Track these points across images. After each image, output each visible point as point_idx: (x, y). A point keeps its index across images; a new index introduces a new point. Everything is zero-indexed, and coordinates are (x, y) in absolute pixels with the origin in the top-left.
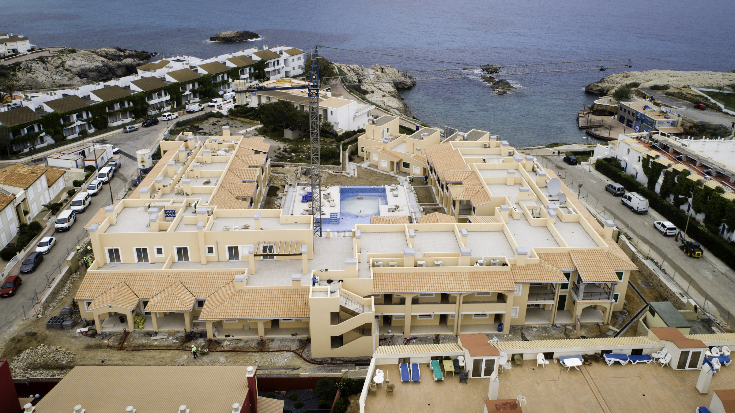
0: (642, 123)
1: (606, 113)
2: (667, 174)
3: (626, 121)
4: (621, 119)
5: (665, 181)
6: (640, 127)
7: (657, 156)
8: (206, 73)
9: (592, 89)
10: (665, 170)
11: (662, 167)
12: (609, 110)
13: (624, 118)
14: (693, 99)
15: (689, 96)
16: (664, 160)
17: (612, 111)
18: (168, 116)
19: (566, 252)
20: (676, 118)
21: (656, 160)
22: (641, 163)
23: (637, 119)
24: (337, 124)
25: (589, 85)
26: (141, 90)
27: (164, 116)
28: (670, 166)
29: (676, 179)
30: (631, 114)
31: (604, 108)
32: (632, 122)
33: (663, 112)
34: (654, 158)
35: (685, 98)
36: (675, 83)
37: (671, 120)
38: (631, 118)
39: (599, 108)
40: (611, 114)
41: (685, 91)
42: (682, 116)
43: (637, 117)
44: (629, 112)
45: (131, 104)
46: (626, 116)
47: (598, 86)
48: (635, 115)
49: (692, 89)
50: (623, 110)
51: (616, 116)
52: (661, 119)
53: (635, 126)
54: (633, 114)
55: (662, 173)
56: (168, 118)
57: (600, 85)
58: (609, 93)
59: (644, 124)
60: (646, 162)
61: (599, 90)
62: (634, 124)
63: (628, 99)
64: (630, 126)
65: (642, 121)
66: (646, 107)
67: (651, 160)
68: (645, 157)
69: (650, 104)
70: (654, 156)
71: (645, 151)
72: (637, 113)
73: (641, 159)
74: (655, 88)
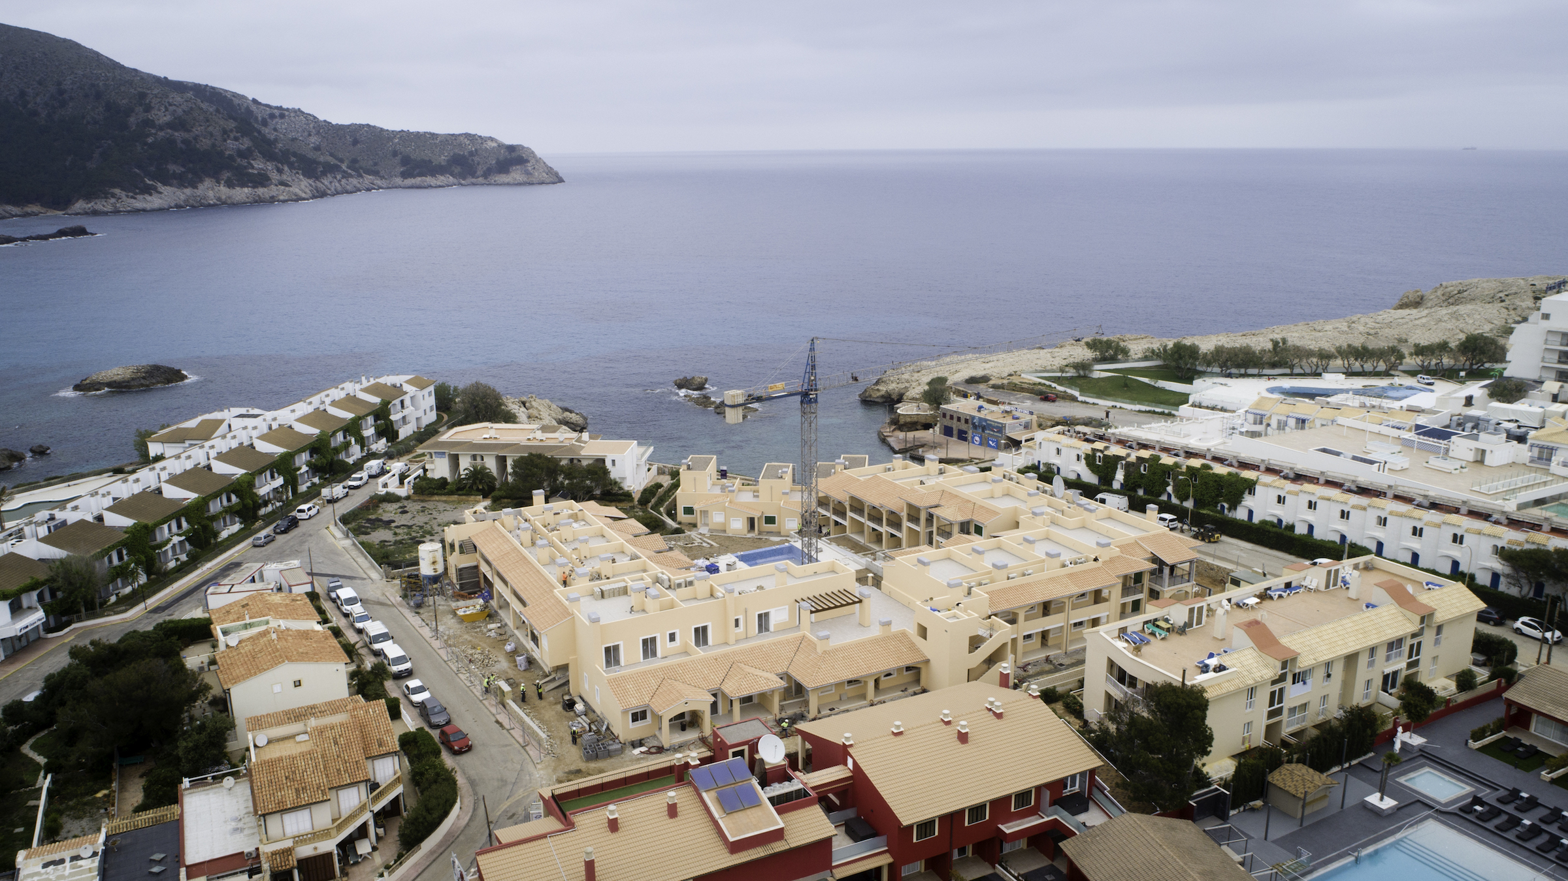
0: (983, 431)
1: (919, 427)
2: (1128, 466)
3: (955, 432)
4: (948, 431)
5: (1126, 476)
6: (981, 438)
7: (1106, 448)
8: (316, 431)
9: (870, 396)
10: (1124, 462)
11: (1118, 458)
12: (923, 421)
13: (951, 429)
14: (1033, 389)
15: (1026, 386)
16: (1116, 450)
17: (928, 422)
18: (309, 509)
19: (1133, 541)
20: (1028, 418)
21: (1106, 453)
22: (1083, 462)
23: (975, 427)
24: (624, 478)
25: (866, 391)
26: (244, 471)
27: (300, 511)
28: (1128, 455)
29: (1142, 468)
30: (963, 421)
31: (915, 419)
32: (966, 433)
33: (1007, 412)
34: (1101, 451)
35: (1022, 390)
36: (996, 370)
37: (1023, 421)
38: (964, 427)
39: (908, 420)
40: (927, 426)
41: (1015, 380)
42: (1035, 412)
43: (973, 424)
44: (959, 419)
45: (234, 498)
46: (955, 425)
47: (878, 390)
48: (970, 422)
49: (1023, 375)
50: (948, 417)
51: (937, 428)
52: (1008, 421)
53: (973, 438)
54: (967, 421)
55: (1119, 466)
56: (310, 513)
57: (880, 387)
58: (905, 398)
59: (987, 432)
60: (1090, 460)
61: (882, 396)
62: (969, 436)
63: (948, 401)
64: (965, 439)
65: (984, 428)
66: (980, 408)
67: (1098, 454)
68: (1090, 452)
69: (985, 405)
70: (1102, 448)
71: (1086, 448)
72: (973, 417)
73: (1083, 456)
74: (972, 381)
